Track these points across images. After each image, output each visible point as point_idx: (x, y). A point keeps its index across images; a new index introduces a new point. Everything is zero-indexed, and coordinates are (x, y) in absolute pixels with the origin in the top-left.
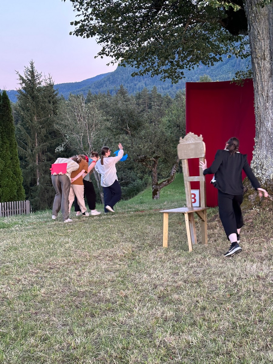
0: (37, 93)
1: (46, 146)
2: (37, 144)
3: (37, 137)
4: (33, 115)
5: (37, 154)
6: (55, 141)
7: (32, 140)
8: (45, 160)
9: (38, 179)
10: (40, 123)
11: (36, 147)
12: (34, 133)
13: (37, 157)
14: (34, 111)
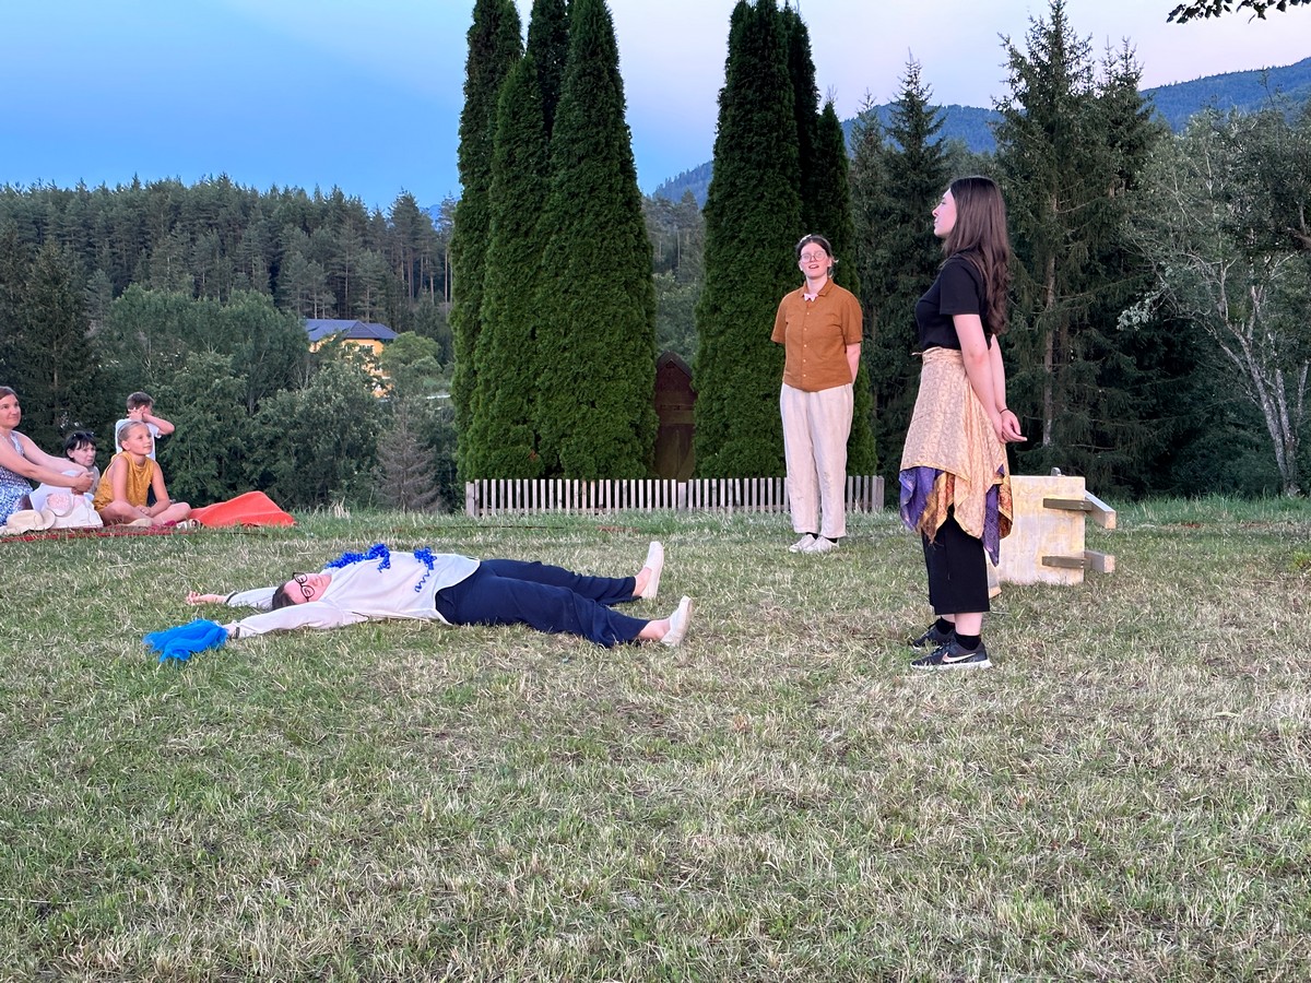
0: (1068, 111)
1: (1085, 307)
2: (1051, 299)
3: (1052, 271)
4: (1046, 192)
5: (1050, 335)
6: (1117, 287)
7: (1034, 283)
8: (1080, 355)
9: (1050, 422)
10: (1072, 221)
11: (1049, 308)
12: (1044, 258)
13: (1049, 345)
14: (1049, 176)
